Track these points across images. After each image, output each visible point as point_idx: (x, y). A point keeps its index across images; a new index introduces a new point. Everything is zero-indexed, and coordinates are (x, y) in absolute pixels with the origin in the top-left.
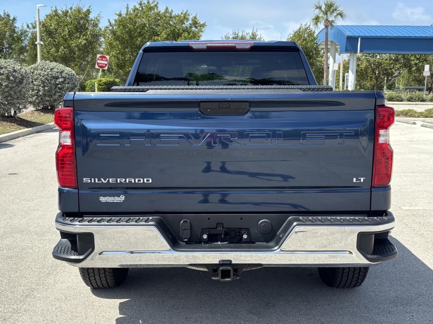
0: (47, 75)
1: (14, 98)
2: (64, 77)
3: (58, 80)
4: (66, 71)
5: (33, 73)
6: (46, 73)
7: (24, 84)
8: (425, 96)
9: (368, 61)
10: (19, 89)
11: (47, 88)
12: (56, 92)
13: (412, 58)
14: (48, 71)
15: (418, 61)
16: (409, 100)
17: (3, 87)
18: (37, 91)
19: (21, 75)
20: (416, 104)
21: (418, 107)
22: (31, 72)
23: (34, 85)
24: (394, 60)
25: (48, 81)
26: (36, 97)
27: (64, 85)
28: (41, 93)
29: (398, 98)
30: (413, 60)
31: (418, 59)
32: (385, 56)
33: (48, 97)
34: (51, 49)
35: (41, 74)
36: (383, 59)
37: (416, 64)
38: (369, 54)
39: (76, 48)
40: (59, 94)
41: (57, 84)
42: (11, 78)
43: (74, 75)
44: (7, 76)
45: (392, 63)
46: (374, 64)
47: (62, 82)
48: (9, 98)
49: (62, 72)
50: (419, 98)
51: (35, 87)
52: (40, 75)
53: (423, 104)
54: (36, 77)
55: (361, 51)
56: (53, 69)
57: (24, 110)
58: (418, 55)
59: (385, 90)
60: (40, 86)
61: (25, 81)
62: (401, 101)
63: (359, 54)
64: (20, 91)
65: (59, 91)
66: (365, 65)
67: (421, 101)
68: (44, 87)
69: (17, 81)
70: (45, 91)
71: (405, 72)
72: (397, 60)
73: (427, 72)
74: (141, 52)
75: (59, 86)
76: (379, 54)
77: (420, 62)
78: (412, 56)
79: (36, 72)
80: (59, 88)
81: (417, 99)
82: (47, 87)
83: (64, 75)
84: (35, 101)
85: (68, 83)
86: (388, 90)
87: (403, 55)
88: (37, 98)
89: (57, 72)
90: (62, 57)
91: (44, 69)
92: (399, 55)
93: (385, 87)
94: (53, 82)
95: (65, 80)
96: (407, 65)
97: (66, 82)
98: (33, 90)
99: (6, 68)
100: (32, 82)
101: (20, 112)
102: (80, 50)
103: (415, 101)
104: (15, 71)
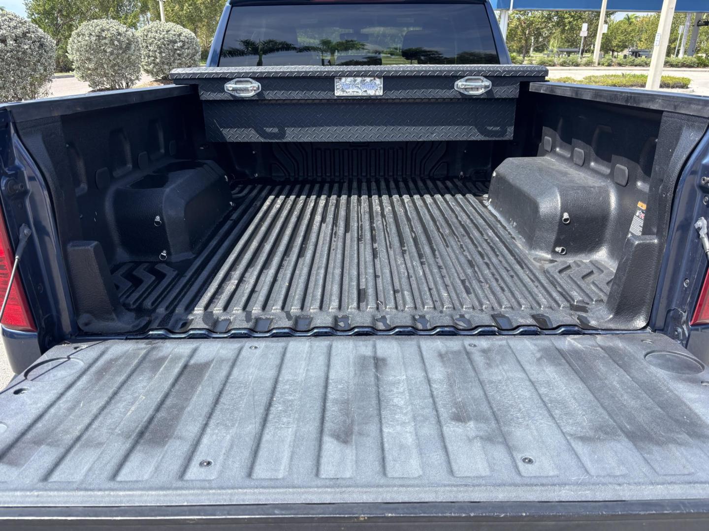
0: (163, 38)
1: (123, 68)
2: (182, 41)
3: (176, 45)
4: (184, 34)
5: (146, 36)
6: (161, 36)
7: (132, 51)
8: (579, 60)
9: (519, 19)
10: (127, 56)
11: (164, 55)
12: (174, 60)
13: (566, 16)
14: (164, 33)
15: (572, 19)
16: (562, 65)
17: (107, 54)
18: (153, 58)
19: (128, 39)
20: (569, 70)
21: (571, 73)
22: (144, 35)
23: (150, 51)
24: (547, 18)
25: (165, 45)
26: (152, 65)
27: (183, 50)
28: (158, 60)
29: (550, 63)
30: (567, 18)
31: (572, 16)
32: (538, 14)
33: (167, 65)
34: (175, 7)
35: (156, 37)
36: (534, 17)
37: (570, 22)
38: (520, 12)
39: (202, 6)
40: (179, 61)
41: (176, 49)
42: (116, 43)
43: (194, 39)
44: (111, 40)
45: (544, 22)
46: (525, 23)
47: (181, 47)
48: (116, 68)
49: (180, 35)
50: (573, 63)
51: (151, 53)
52: (155, 39)
53: (577, 70)
54: (150, 41)
55: (513, 8)
56: (169, 31)
57: (137, 81)
58: (573, 11)
59: (531, 52)
60: (156, 51)
61: (133, 46)
62: (554, 66)
63: (511, 12)
64: (129, 58)
65: (178, 57)
66: (515, 24)
67: (575, 66)
68: (160, 53)
69: (124, 46)
70: (162, 57)
71: (557, 32)
72: (549, 18)
73: (584, 31)
74: (228, 7)
75: (178, 52)
76: (531, 11)
77: (574, 20)
78: (566, 13)
79: (150, 34)
80: (179, 55)
81: (571, 63)
82: (164, 52)
83: (182, 38)
84: (153, 70)
85: (188, 48)
86: (534, 53)
87: (557, 12)
88: (154, 67)
89: (175, 35)
90: (188, 17)
91: (159, 31)
92: (553, 11)
93: (532, 49)
94: (170, 47)
95: (184, 45)
96: (561, 23)
97: (186, 47)
98: (149, 57)
99: (108, 30)
100: (147, 47)
101: (133, 84)
102: (206, 8)
103: (569, 65)
104: (119, 34)
